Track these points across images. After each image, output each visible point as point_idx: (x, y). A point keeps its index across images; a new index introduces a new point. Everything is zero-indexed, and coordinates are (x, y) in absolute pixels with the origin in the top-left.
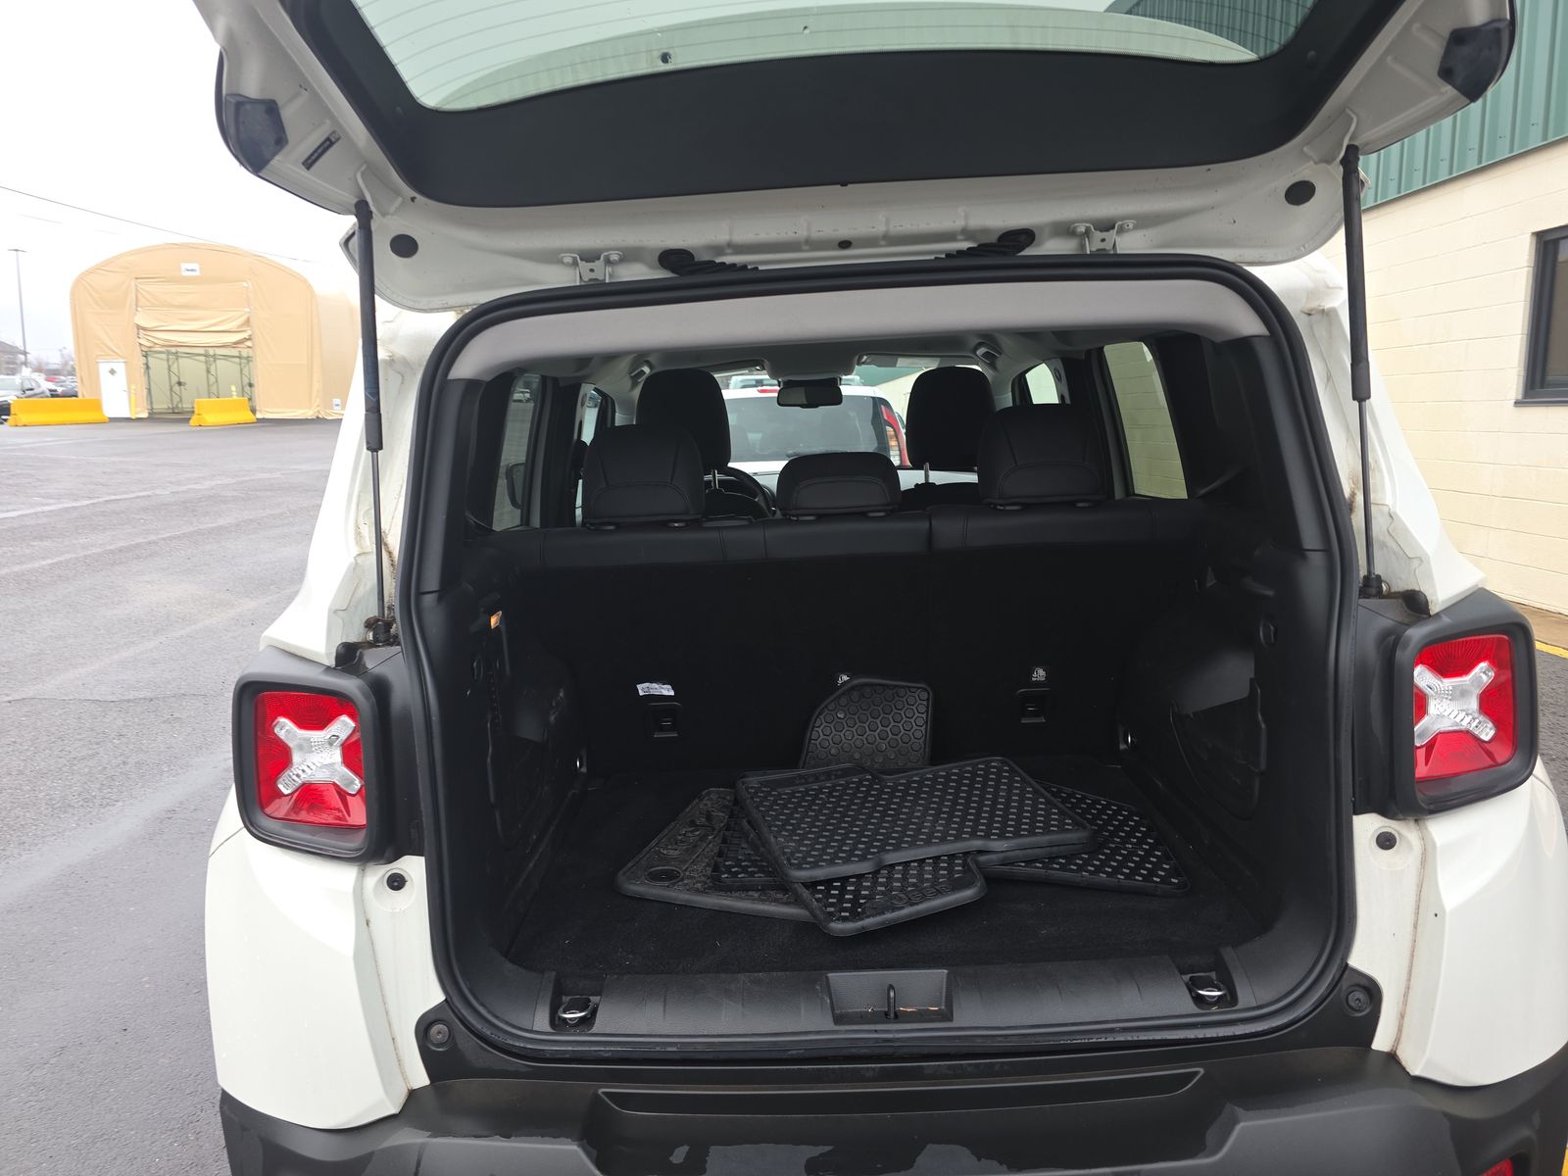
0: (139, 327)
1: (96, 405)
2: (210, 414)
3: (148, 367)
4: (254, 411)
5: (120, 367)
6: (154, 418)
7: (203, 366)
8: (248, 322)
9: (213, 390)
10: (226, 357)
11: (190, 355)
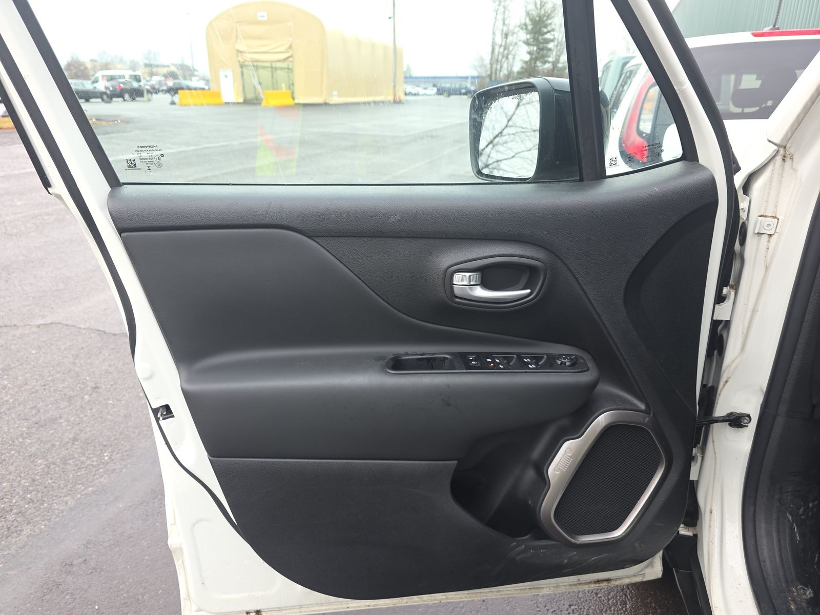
0: (238, 51)
1: (218, 95)
2: (271, 100)
3: (242, 74)
4: (293, 99)
5: (229, 73)
6: (246, 102)
7: (270, 74)
8: (290, 47)
9: (275, 86)
10: (281, 69)
11: (264, 67)
